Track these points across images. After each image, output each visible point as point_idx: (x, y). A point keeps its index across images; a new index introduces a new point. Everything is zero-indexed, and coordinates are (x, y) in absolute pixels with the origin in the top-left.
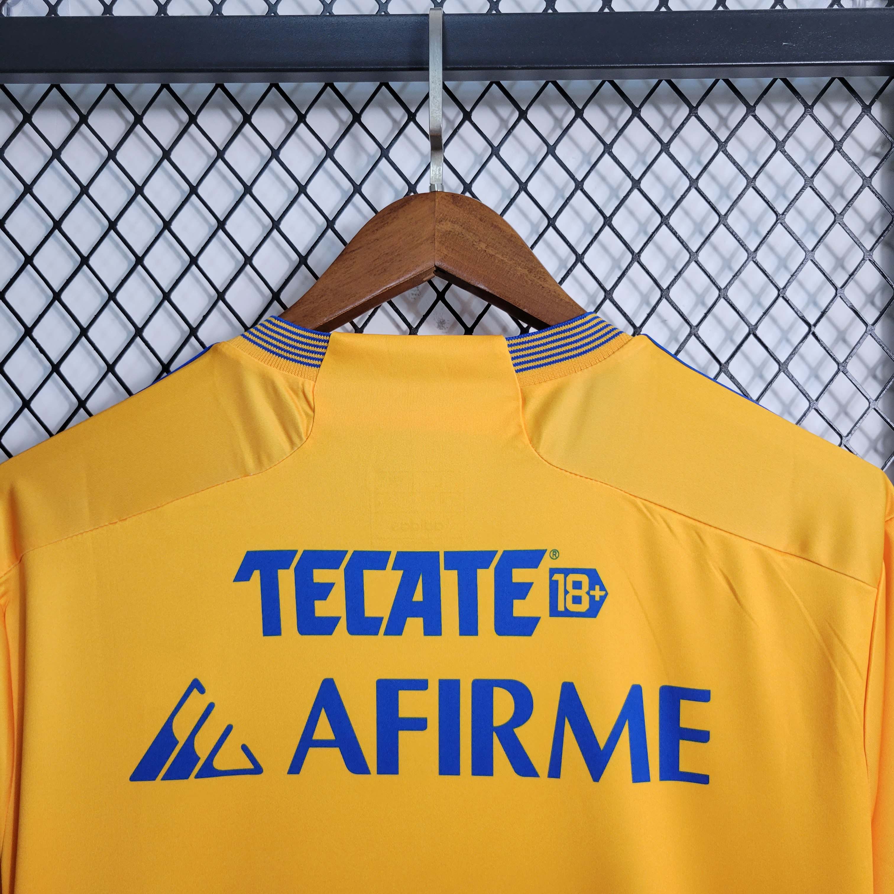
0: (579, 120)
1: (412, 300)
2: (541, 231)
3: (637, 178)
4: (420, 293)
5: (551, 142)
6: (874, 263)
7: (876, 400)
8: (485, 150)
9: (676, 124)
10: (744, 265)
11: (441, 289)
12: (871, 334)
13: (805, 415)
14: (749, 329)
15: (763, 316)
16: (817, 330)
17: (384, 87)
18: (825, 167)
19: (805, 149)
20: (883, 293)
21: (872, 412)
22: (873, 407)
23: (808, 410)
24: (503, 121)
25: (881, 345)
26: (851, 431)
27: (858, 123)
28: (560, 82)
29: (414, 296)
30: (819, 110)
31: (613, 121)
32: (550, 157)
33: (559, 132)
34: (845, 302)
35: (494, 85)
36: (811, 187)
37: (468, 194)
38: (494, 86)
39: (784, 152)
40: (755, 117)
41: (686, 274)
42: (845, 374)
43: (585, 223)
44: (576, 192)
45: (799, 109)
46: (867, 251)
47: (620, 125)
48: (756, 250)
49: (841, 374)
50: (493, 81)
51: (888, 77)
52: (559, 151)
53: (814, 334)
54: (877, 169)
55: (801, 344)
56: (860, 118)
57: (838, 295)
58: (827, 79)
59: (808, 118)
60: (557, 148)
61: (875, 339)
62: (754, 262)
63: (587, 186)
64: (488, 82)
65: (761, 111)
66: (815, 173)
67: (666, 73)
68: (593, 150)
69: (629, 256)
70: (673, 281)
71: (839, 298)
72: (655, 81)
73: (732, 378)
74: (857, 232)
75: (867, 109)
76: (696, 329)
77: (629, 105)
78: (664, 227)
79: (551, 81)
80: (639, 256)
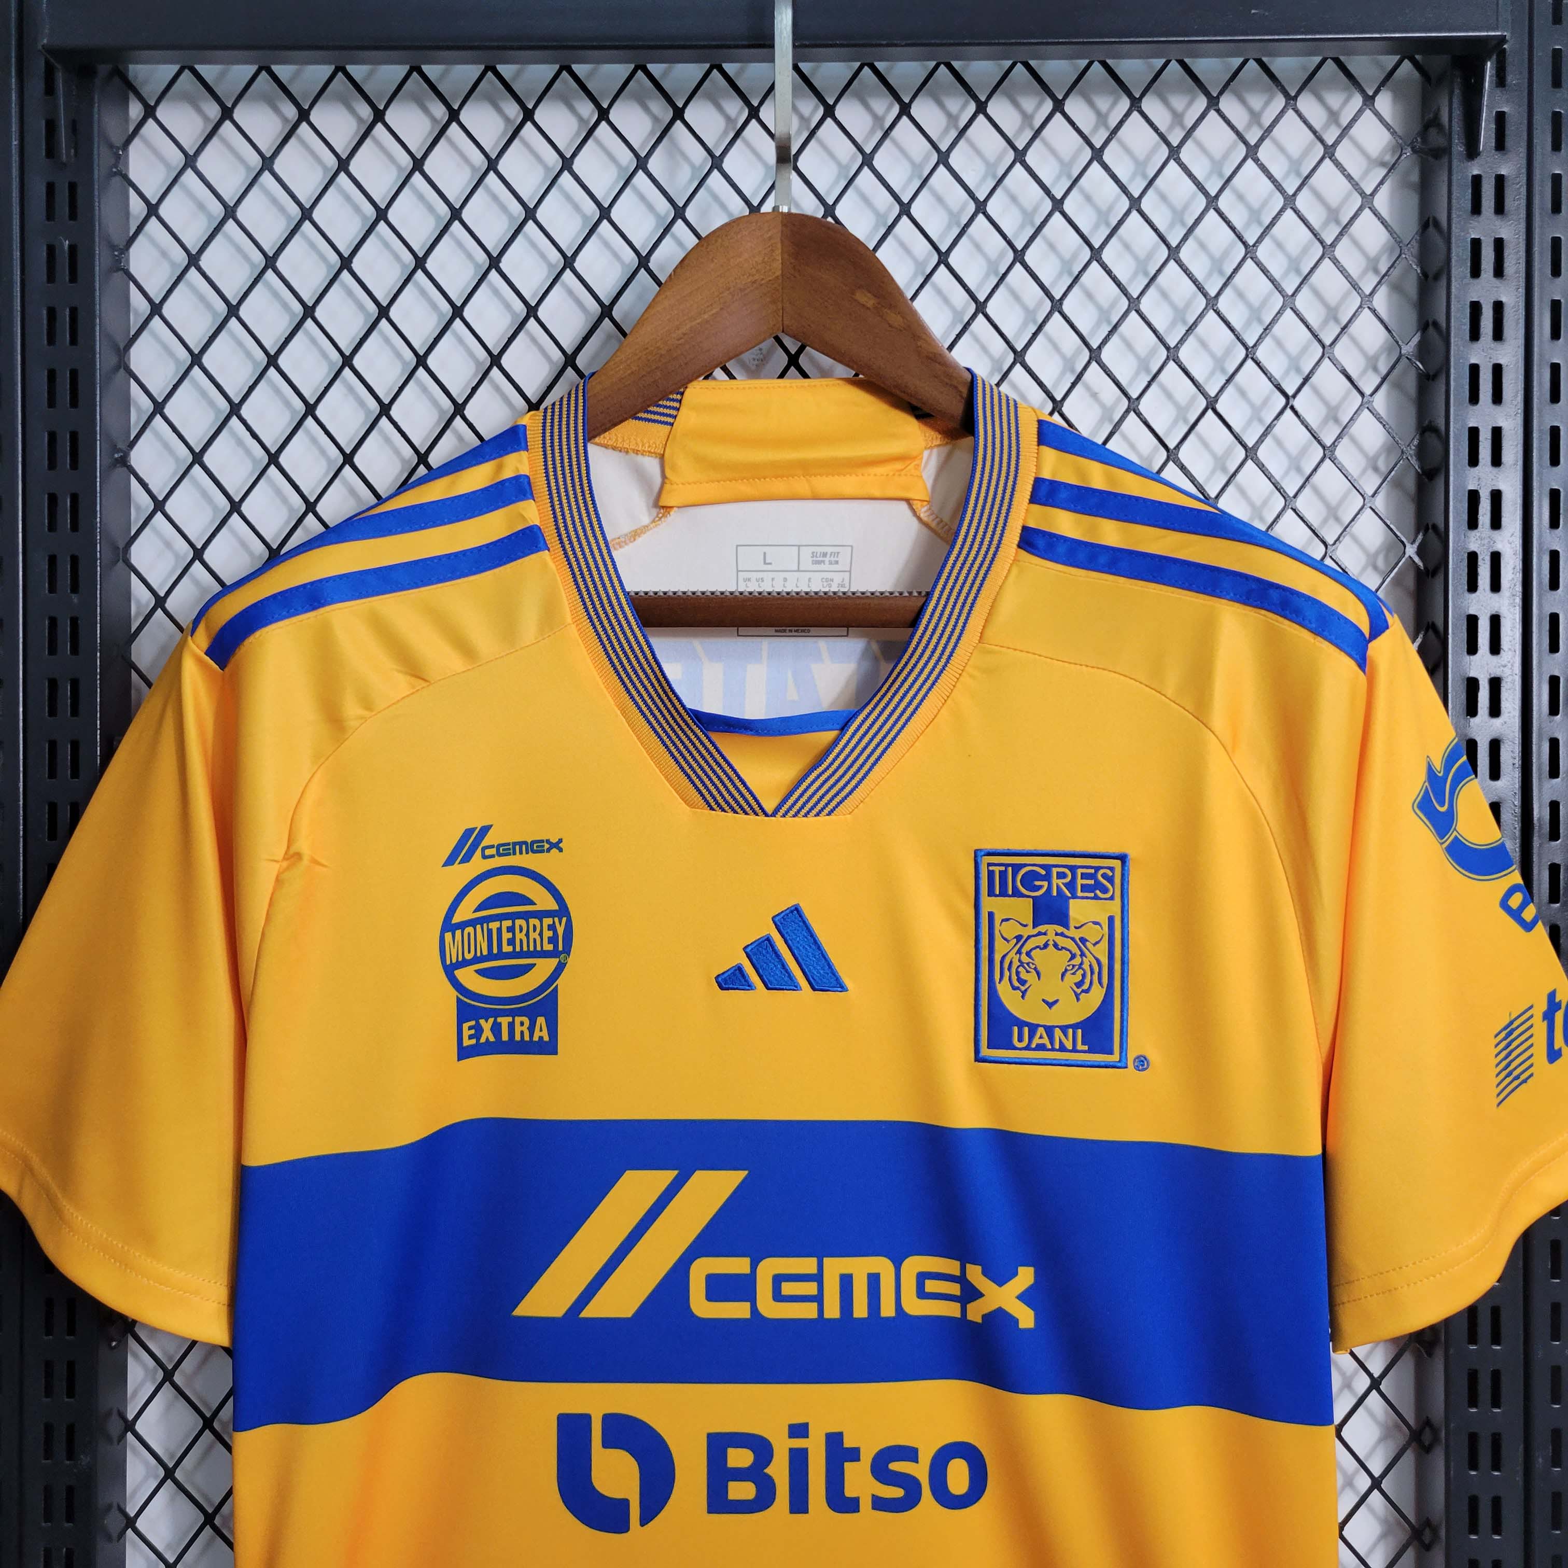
0: (981, 117)
1: (753, 368)
2: (928, 271)
3: (1059, 196)
4: (765, 358)
5: (944, 147)
6: (1374, 311)
7: (1373, 496)
8: (853, 158)
9: (1113, 122)
10: (1201, 316)
11: (793, 351)
12: (1368, 408)
13: (1278, 517)
14: (1207, 402)
15: (1225, 384)
16: (1297, 403)
17: (715, 70)
18: (1313, 180)
19: (1288, 157)
20: (1389, 354)
21: (1368, 512)
22: (1369, 505)
23: (1283, 510)
24: (877, 119)
25: (1381, 423)
26: (1339, 537)
27: (1356, 120)
28: (956, 64)
29: (756, 362)
30: (1306, 103)
31: (1027, 118)
32: (942, 169)
33: (953, 134)
34: (1335, 365)
35: (866, 68)
36: (1292, 208)
37: (830, 219)
38: (866, 70)
39: (1257, 161)
40: (1219, 111)
41: (1122, 328)
42: (1333, 461)
43: (988, 260)
44: (976, 216)
45: (1279, 102)
46: (1366, 296)
47: (1037, 123)
48: (1219, 294)
49: (1327, 461)
50: (866, 62)
51: (1399, 57)
52: (953, 160)
53: (1292, 408)
54: (1382, 183)
55: (1276, 422)
56: (1360, 112)
57: (1326, 355)
58: (1318, 59)
59: (1290, 113)
60: (951, 155)
61: (1373, 414)
62: (1215, 311)
63: (991, 208)
64: (858, 64)
65: (1228, 104)
66: (1299, 189)
67: (1099, 52)
68: (1000, 158)
69: (1048, 304)
70: (1106, 338)
71: (1327, 359)
72: (1085, 62)
73: (1183, 468)
74: (1354, 272)
75: (1369, 100)
76: (1136, 403)
77: (1049, 96)
78: (1095, 264)
79: (943, 63)
80: (1061, 304)
